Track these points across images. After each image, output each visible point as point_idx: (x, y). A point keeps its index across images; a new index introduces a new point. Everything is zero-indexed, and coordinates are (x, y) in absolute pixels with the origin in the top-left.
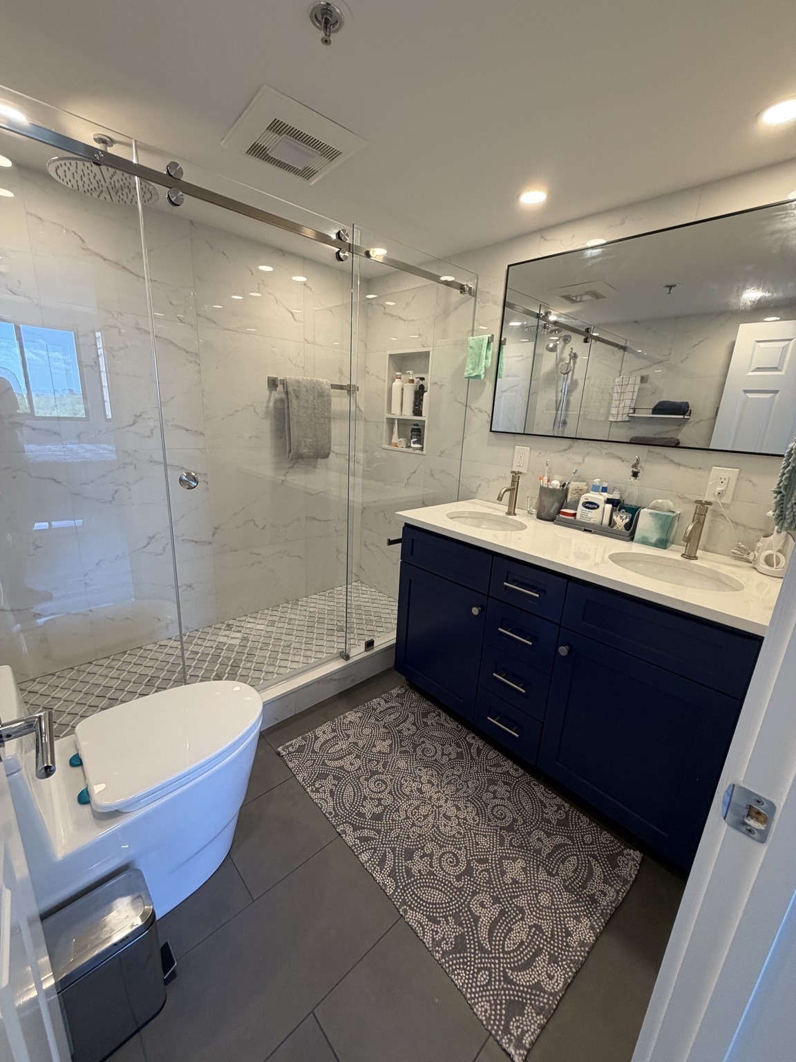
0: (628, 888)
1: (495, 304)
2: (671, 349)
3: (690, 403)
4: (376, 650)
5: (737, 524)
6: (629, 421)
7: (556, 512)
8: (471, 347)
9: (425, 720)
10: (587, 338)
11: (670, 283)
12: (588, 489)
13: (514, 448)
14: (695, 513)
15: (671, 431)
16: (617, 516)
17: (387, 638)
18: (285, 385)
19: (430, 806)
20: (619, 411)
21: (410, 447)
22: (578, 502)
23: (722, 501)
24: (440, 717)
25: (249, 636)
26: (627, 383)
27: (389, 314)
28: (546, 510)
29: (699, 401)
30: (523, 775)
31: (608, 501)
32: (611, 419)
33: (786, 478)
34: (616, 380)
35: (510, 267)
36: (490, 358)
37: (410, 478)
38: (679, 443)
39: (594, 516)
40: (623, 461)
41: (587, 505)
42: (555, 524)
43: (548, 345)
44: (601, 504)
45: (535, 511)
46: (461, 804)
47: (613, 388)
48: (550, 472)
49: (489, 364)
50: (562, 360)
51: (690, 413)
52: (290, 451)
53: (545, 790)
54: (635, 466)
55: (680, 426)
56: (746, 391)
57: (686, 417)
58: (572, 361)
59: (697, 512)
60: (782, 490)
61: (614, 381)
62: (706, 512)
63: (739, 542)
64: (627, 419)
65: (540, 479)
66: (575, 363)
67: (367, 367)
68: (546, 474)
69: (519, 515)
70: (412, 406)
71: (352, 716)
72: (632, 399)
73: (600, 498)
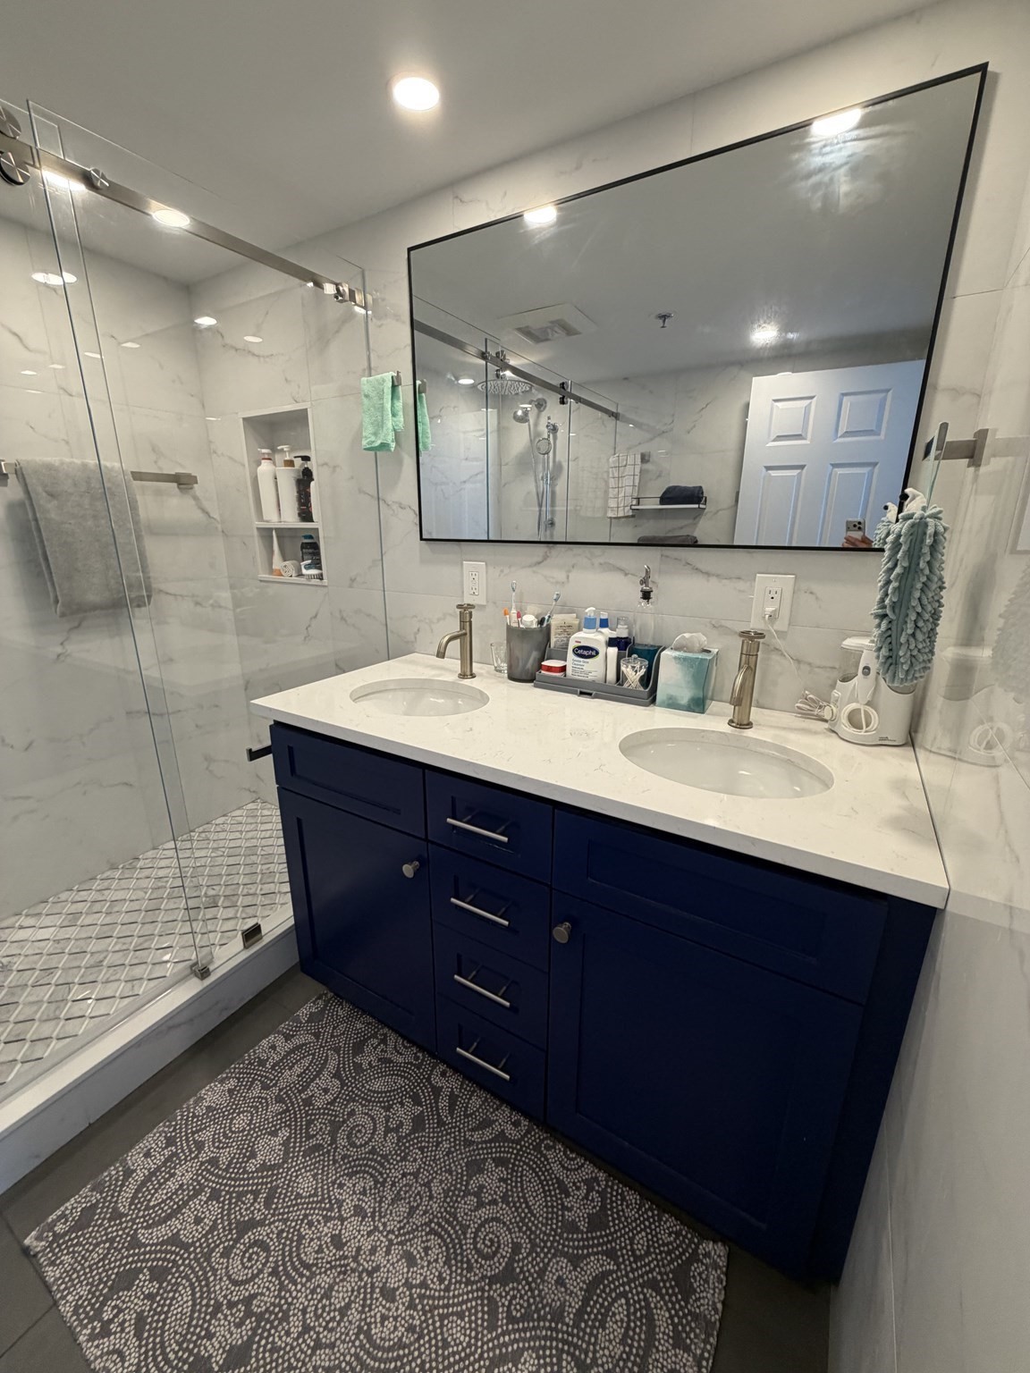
0: (715, 1343)
1: (397, 320)
2: (673, 415)
3: (704, 488)
4: (266, 940)
5: (798, 661)
6: (633, 516)
7: (536, 665)
8: (367, 396)
9: (358, 1060)
10: (564, 397)
11: (663, 312)
12: (580, 624)
13: (462, 564)
14: (742, 654)
15: (686, 526)
16: (627, 667)
17: (279, 918)
18: (19, 473)
19: (354, 1278)
20: (619, 504)
21: (300, 575)
22: (566, 646)
23: (775, 628)
24: (386, 1044)
25: (15, 959)
26: (625, 463)
27: (232, 347)
28: (521, 664)
29: (715, 484)
30: (528, 1132)
31: (612, 642)
32: (610, 514)
33: (895, 589)
34: (611, 460)
35: (412, 252)
36: (401, 413)
37: (309, 626)
38: (697, 541)
39: (592, 670)
40: (626, 574)
41: (580, 652)
42: (536, 686)
43: (515, 413)
44: (602, 648)
45: (505, 666)
46: (416, 1249)
47: (608, 472)
48: (520, 600)
49: (401, 425)
50: (538, 434)
51: (706, 501)
52: (57, 601)
53: (565, 1153)
54: (644, 582)
55: (695, 519)
56: (768, 468)
57: (701, 506)
58: (551, 435)
59: (744, 652)
60: (888, 611)
61: (608, 460)
62: (758, 651)
63: (805, 689)
64: (630, 513)
65: (505, 614)
66: (555, 439)
67: (210, 442)
68: (514, 604)
69: (481, 675)
70: (296, 505)
71: (214, 1094)
72: (634, 486)
73: (597, 638)
